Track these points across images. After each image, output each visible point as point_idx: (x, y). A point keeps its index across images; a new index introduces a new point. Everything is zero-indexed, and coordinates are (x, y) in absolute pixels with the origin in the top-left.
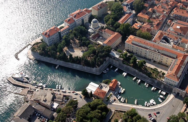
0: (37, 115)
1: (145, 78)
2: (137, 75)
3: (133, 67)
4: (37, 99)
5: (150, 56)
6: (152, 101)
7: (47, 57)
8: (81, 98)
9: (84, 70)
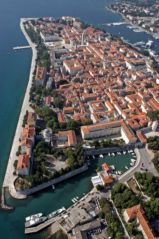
0: (89, 233)
1: (115, 149)
2: (109, 151)
3: (104, 148)
4: (77, 222)
5: (104, 133)
6: (133, 160)
7: (38, 186)
8: (99, 193)
9: (75, 174)
